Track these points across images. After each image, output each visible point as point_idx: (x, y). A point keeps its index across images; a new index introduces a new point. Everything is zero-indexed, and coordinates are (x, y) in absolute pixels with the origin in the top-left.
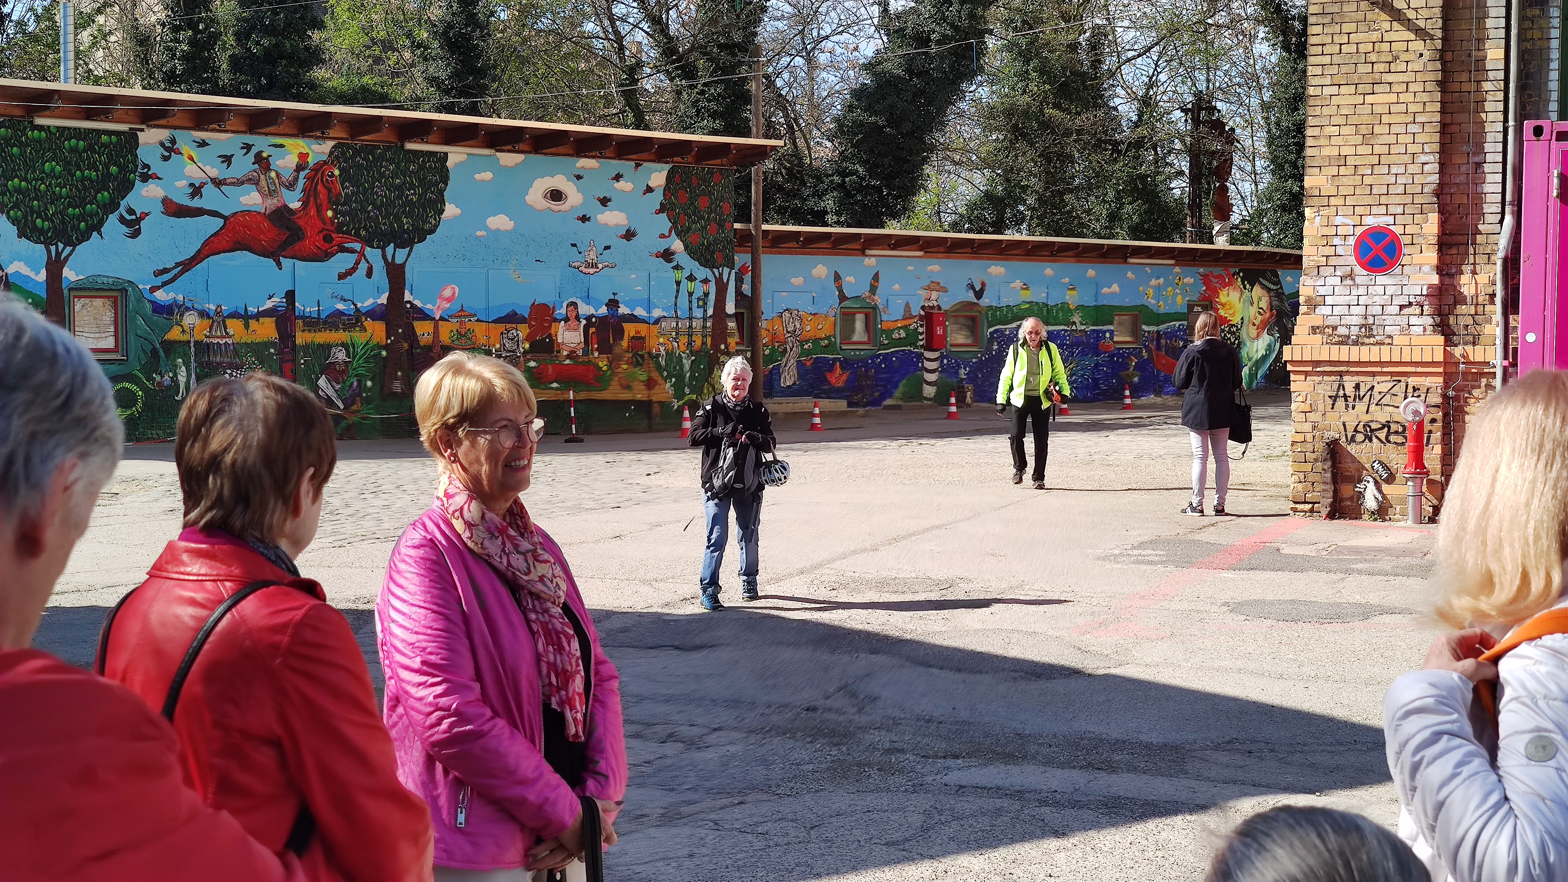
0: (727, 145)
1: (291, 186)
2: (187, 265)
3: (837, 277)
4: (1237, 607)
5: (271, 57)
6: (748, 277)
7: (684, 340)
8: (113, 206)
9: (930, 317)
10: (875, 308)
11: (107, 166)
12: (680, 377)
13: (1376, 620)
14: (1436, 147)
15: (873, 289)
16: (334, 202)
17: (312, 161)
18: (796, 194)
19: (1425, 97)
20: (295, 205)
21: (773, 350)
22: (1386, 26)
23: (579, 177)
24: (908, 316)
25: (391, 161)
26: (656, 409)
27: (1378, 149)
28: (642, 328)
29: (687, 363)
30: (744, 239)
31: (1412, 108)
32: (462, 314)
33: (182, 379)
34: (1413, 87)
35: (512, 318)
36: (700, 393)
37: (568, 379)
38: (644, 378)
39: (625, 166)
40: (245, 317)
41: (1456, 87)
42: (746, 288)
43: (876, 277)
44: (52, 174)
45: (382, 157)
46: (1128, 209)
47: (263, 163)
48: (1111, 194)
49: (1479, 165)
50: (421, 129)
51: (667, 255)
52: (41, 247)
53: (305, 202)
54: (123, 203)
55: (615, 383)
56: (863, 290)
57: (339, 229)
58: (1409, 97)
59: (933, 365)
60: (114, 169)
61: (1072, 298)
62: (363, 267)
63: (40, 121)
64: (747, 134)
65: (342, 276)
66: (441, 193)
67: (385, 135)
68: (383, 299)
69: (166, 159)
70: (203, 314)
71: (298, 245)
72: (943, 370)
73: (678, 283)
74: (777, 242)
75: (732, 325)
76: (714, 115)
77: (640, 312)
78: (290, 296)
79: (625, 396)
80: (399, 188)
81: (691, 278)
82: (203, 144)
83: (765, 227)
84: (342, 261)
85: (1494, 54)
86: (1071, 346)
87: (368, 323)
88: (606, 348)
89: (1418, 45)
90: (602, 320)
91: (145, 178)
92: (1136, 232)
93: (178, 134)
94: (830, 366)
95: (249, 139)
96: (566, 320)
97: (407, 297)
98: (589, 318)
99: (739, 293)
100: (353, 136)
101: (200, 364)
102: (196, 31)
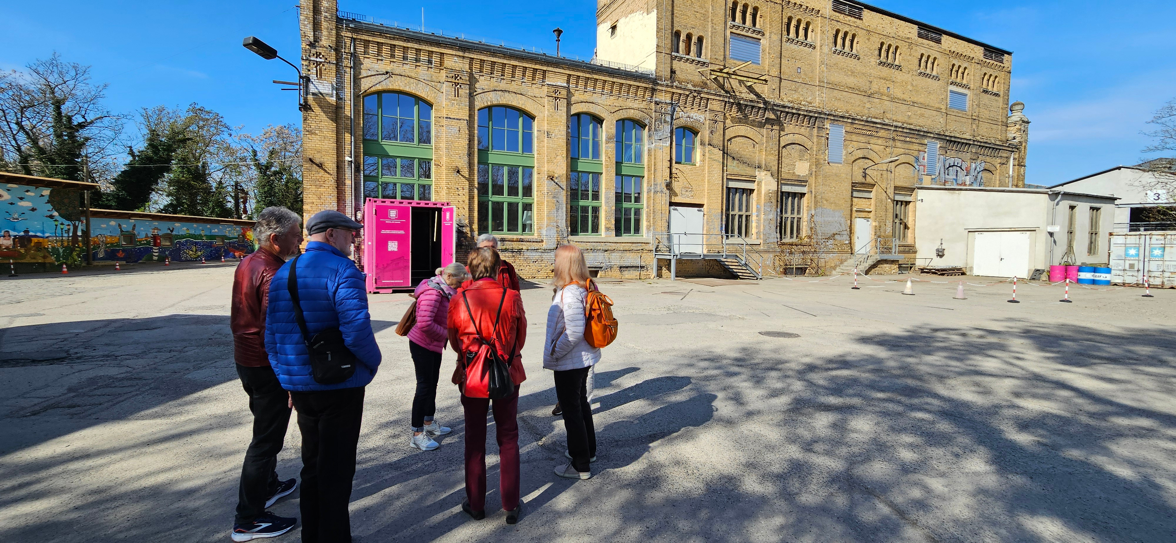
0: (72, 183)
3: (119, 225)
6: (85, 224)
7: (59, 243)
9: (155, 237)
10: (134, 234)
14: (336, 201)
15: (134, 229)
19: (333, 190)
21: (94, 246)
22: (324, 173)
23: (9, 190)
24: (147, 236)
26: (48, 265)
27: (322, 201)
28: (40, 239)
29: (61, 251)
30: (83, 213)
31: (330, 192)
34: (330, 188)
38: (42, 255)
39: (32, 188)
41: (340, 188)
42: (85, 228)
43: (135, 225)
46: (215, 209)
49: (346, 206)
51: (51, 217)
55: (29, 257)
56: (130, 229)
59: (157, 251)
61: (203, 233)
64: (79, 180)
72: (160, 252)
73: (56, 225)
74: (95, 214)
75: (80, 239)
79: (33, 261)
81: (62, 224)
83: (91, 209)
85: (348, 182)
86: (203, 245)
88: (23, 246)
89: (331, 178)
90: (22, 237)
92: (220, 216)
94: (118, 251)
96: (4, 236)
98: (15, 236)
99: (82, 229)
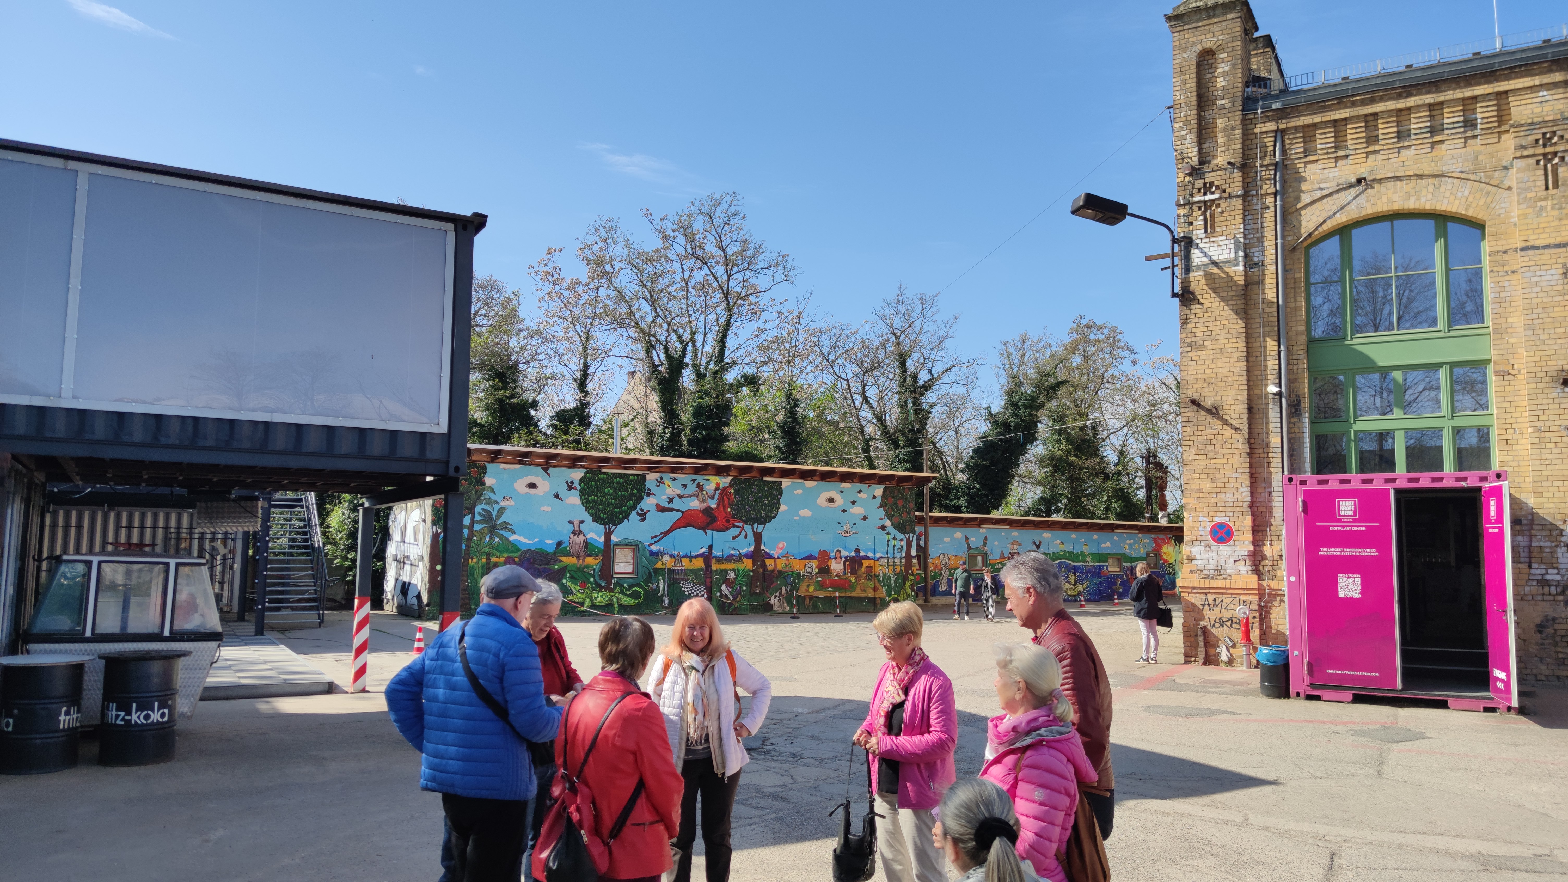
0: (912, 477)
1: (712, 497)
2: (666, 534)
3: (967, 538)
4: (1147, 709)
5: (705, 439)
6: (922, 538)
7: (891, 568)
8: (634, 507)
10: (986, 553)
11: (632, 490)
12: (889, 586)
13: (1215, 717)
14: (1249, 484)
15: (985, 544)
16: (731, 504)
17: (721, 486)
18: (947, 498)
19: (1241, 461)
20: (714, 506)
21: (935, 573)
22: (1221, 427)
23: (842, 492)
25: (757, 486)
26: (878, 601)
27: (1219, 485)
28: (871, 562)
29: (893, 579)
30: (921, 520)
31: (1235, 466)
32: (787, 555)
33: (661, 586)
34: (1234, 456)
35: (810, 558)
36: (899, 594)
37: (836, 586)
38: (872, 586)
39: (863, 486)
40: (690, 557)
41: (1257, 456)
42: (922, 543)
43: (986, 538)
44: (608, 494)
45: (753, 484)
46: (1114, 505)
47: (700, 487)
48: (1105, 498)
49: (1270, 493)
50: (770, 471)
51: (883, 528)
52: (602, 526)
53: (718, 505)
54: (639, 506)
55: (858, 588)
56: (981, 545)
57: (733, 516)
58: (1233, 461)
60: (635, 491)
61: (1086, 549)
62: (743, 534)
63: (604, 470)
64: (922, 471)
65: (734, 538)
66: (779, 499)
67: (755, 474)
68: (752, 549)
69: (658, 486)
70: (672, 556)
71: (715, 524)
73: (888, 541)
74: (937, 521)
75: (915, 561)
76: (906, 461)
77: (870, 555)
78: (710, 547)
79: (863, 595)
80: (760, 498)
81: (895, 539)
82: (674, 479)
83: (930, 514)
84: (734, 531)
85: (1275, 440)
86: (1087, 573)
87: (745, 560)
88: (854, 572)
89: (1236, 436)
90: (852, 558)
91: (649, 495)
92: (1119, 516)
93: (664, 475)
95: (694, 477)
96: (836, 558)
97: (763, 547)
98: (846, 558)
99: (918, 545)
100: (740, 475)
101: (670, 579)
102: (673, 429)
